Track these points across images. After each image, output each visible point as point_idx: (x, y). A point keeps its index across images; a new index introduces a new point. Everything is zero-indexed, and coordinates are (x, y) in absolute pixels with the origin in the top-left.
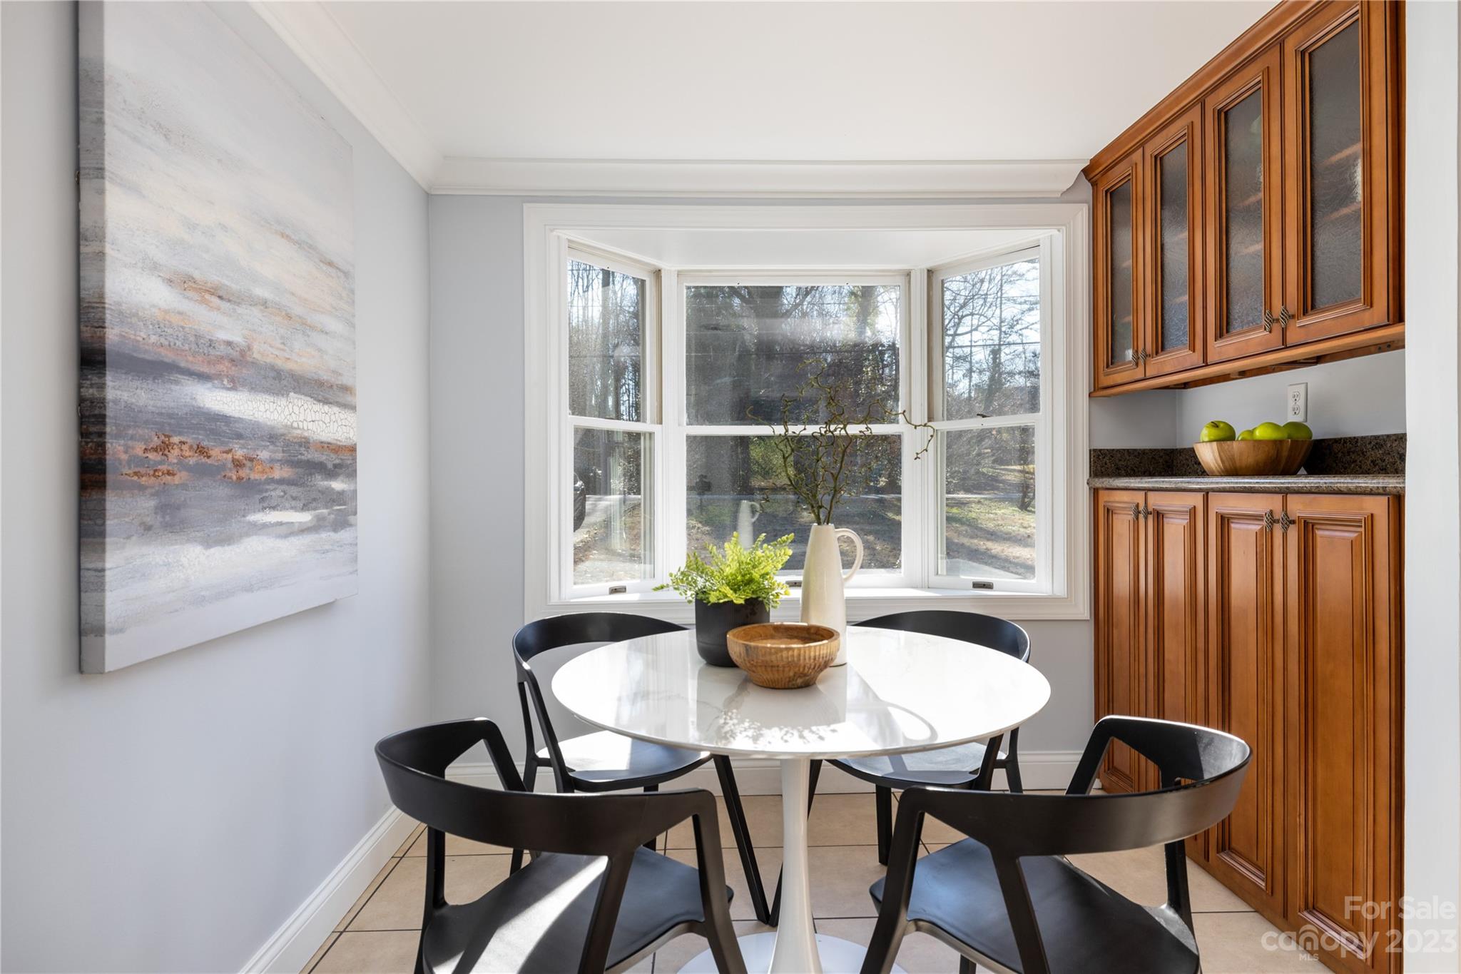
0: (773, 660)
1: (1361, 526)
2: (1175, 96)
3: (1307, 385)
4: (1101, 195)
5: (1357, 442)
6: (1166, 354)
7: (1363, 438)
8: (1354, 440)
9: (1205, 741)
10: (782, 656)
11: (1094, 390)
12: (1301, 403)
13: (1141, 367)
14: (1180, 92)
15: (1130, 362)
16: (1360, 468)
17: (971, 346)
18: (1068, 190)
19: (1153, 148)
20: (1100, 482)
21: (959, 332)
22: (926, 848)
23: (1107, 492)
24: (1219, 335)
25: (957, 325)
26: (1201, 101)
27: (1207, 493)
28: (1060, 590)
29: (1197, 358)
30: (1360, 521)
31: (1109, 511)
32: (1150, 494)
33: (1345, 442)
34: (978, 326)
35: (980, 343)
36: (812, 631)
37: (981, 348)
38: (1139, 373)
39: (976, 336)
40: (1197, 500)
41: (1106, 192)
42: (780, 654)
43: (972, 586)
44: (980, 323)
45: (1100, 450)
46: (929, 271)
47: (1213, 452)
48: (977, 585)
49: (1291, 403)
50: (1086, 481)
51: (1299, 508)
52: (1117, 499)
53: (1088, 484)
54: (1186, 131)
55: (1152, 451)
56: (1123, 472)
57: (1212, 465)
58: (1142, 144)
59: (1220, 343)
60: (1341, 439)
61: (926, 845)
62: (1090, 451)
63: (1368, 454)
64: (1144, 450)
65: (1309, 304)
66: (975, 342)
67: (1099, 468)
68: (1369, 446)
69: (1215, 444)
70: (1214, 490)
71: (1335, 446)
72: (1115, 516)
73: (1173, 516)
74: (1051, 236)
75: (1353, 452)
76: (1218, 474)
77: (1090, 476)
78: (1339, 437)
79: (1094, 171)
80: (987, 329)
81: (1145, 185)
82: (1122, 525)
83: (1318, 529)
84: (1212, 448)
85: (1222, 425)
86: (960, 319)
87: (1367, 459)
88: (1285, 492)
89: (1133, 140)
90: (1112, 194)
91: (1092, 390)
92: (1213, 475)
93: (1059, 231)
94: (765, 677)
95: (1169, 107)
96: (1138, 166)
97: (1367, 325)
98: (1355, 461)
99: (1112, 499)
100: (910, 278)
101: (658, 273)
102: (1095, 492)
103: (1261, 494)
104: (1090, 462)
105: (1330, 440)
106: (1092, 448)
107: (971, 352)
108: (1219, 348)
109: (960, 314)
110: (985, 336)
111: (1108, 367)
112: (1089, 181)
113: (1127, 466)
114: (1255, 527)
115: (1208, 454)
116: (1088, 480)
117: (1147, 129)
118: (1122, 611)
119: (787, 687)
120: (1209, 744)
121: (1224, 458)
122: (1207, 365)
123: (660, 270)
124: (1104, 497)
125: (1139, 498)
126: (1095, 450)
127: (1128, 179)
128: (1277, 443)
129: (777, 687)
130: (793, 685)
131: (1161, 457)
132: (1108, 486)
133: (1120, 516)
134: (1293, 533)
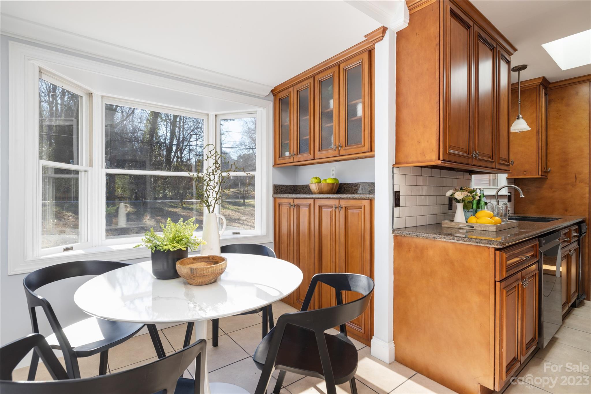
0: (204, 273)
1: (362, 209)
2: (305, 73)
3: (336, 168)
4: (278, 100)
5: (350, 185)
6: (301, 155)
7: (352, 183)
8: (350, 184)
9: (350, 277)
10: (209, 271)
11: (274, 165)
12: (334, 172)
13: (292, 159)
14: (307, 72)
15: (288, 156)
16: (351, 192)
17: (196, 146)
18: (267, 96)
19: (297, 88)
20: (277, 196)
21: (190, 140)
22: (228, 335)
23: (279, 199)
24: (319, 150)
25: (190, 138)
26: (314, 76)
27: (315, 199)
28: (264, 233)
29: (312, 157)
30: (362, 207)
31: (280, 205)
32: (295, 199)
33: (347, 184)
34: (198, 139)
35: (199, 145)
36: (211, 258)
37: (200, 147)
38: (291, 160)
39: (198, 142)
40: (312, 201)
41: (280, 99)
42: (208, 270)
43: (232, 234)
44: (199, 138)
45: (276, 185)
46: (215, 115)
47: (316, 187)
48: (234, 233)
49: (332, 172)
50: (272, 195)
51: (343, 203)
52: (283, 201)
53: (272, 196)
54: (308, 85)
55: (290, 185)
56: (282, 192)
57: (315, 191)
58: (293, 86)
59: (319, 153)
60: (346, 183)
61: (228, 334)
62: (273, 185)
63: (353, 188)
64: (288, 185)
65: (347, 144)
66: (198, 145)
67: (276, 191)
68: (353, 186)
69: (317, 184)
70: (317, 198)
71: (344, 185)
72: (282, 207)
73: (303, 207)
74: (261, 110)
75: (349, 187)
76: (317, 193)
77: (273, 193)
78: (345, 183)
79: (275, 91)
80: (202, 140)
81: (293, 99)
82: (285, 209)
83: (349, 210)
84: (316, 185)
85: (318, 178)
86: (191, 135)
87: (353, 189)
88: (340, 199)
89: (289, 84)
90: (281, 100)
91: (273, 165)
92: (315, 193)
93: (264, 109)
94: (198, 281)
95: (303, 76)
96: (291, 93)
97: (363, 151)
98: (350, 190)
99: (281, 201)
100: (208, 117)
101: (90, 95)
102: (275, 199)
103: (332, 200)
104: (273, 189)
105: (343, 184)
106: (274, 184)
107: (196, 148)
108: (318, 154)
109: (191, 133)
110: (201, 143)
111: (280, 157)
112: (273, 94)
113: (283, 191)
114: (330, 210)
115: (314, 187)
116: (273, 195)
117: (295, 81)
118: (285, 238)
119: (208, 283)
120: (351, 278)
121: (319, 188)
122: (315, 159)
123: (91, 94)
124: (278, 201)
125: (291, 201)
126: (274, 185)
127: (288, 97)
128: (333, 184)
129: (203, 284)
130: (211, 282)
131: (292, 188)
132: (280, 197)
133: (284, 207)
134: (342, 212)
